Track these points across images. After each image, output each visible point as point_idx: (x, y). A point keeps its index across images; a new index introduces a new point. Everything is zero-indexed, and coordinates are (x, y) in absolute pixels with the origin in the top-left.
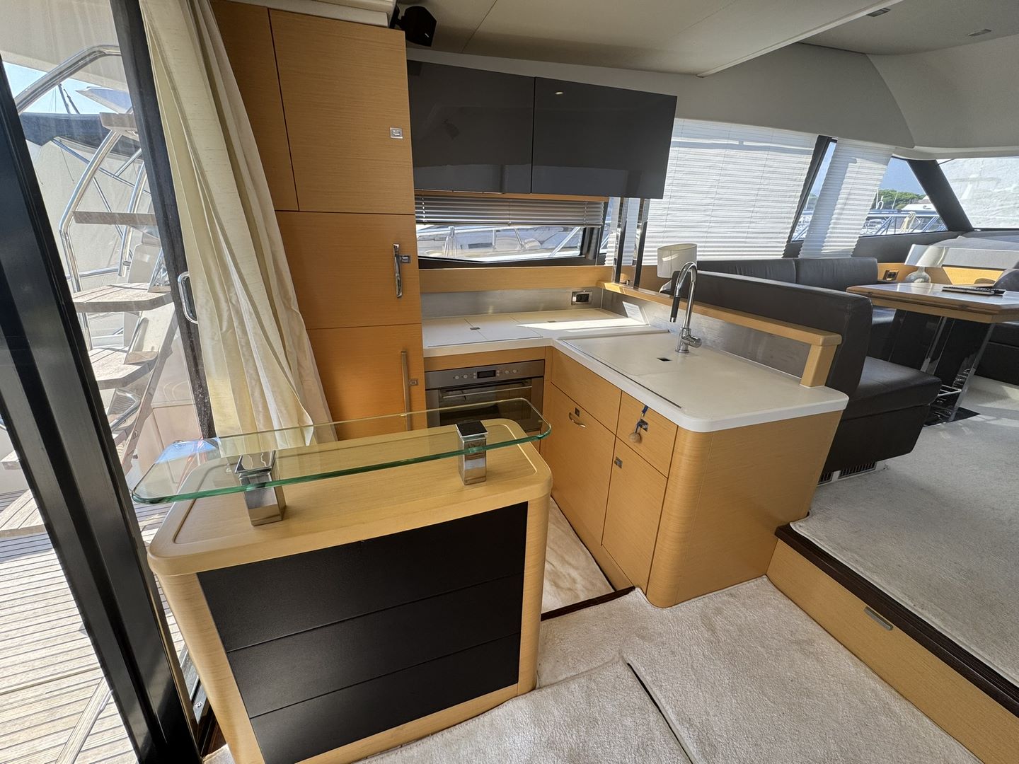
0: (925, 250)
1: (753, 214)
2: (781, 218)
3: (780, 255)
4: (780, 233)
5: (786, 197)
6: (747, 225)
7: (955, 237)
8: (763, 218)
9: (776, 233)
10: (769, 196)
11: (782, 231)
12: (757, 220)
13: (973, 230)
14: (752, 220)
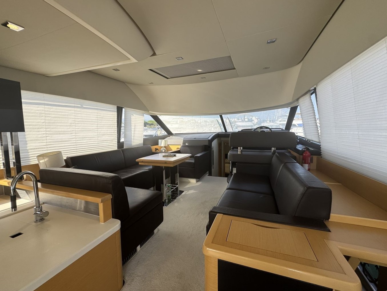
0: (162, 141)
1: (98, 134)
2: (112, 134)
3: (116, 148)
4: (113, 140)
5: (111, 127)
6: (97, 138)
7: (170, 136)
8: (103, 135)
9: (112, 140)
10: (103, 127)
11: (114, 139)
12: (101, 136)
13: (173, 134)
14: (98, 136)
